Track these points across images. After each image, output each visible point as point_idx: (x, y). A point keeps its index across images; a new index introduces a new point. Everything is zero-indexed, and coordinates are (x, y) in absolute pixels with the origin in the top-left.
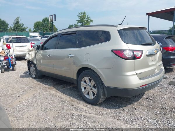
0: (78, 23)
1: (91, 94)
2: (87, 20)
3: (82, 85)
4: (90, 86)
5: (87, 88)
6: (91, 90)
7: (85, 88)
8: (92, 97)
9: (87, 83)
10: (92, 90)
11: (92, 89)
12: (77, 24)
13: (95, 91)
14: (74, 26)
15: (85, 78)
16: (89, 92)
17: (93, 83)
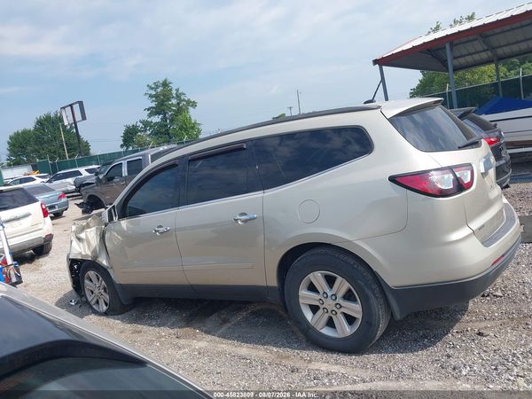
0: (150, 115)
1: (340, 321)
2: (178, 104)
3: (301, 301)
4: (334, 298)
5: (322, 307)
6: (339, 311)
7: (314, 309)
8: (345, 330)
9: (321, 292)
10: (342, 310)
11: (341, 307)
12: (149, 120)
13: (355, 309)
14: (141, 125)
15: (311, 276)
16: (334, 317)
17: (342, 285)
